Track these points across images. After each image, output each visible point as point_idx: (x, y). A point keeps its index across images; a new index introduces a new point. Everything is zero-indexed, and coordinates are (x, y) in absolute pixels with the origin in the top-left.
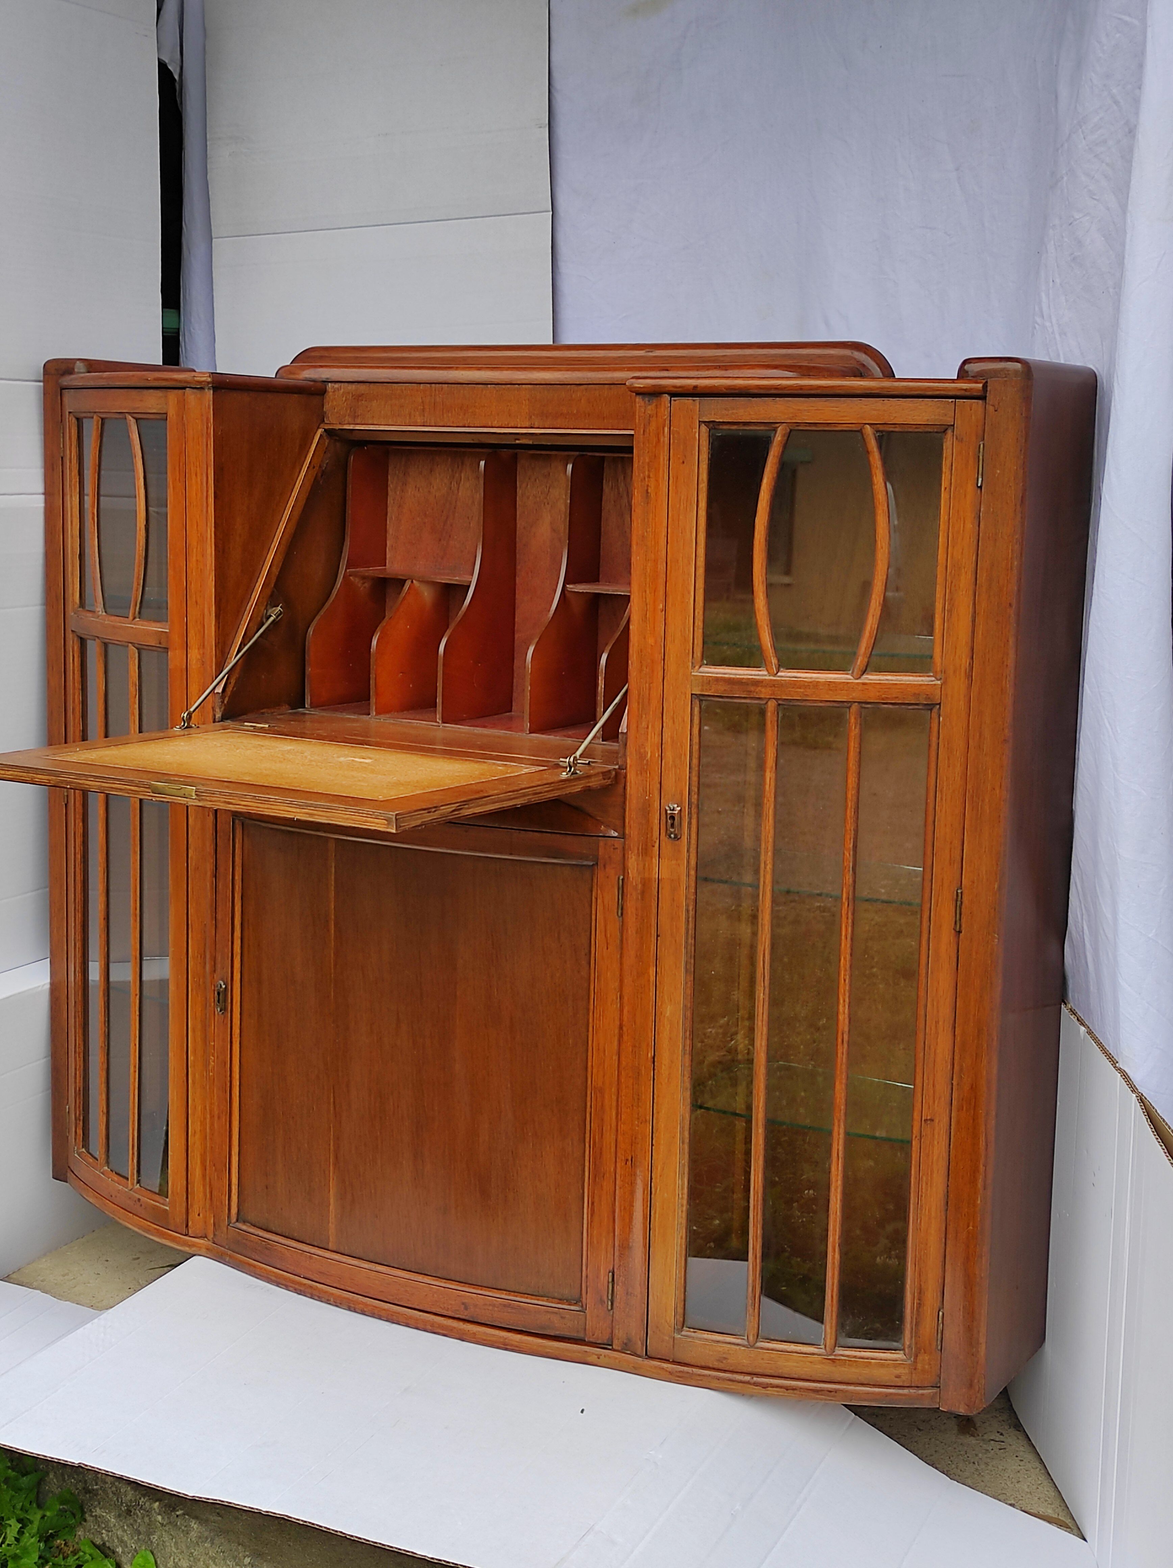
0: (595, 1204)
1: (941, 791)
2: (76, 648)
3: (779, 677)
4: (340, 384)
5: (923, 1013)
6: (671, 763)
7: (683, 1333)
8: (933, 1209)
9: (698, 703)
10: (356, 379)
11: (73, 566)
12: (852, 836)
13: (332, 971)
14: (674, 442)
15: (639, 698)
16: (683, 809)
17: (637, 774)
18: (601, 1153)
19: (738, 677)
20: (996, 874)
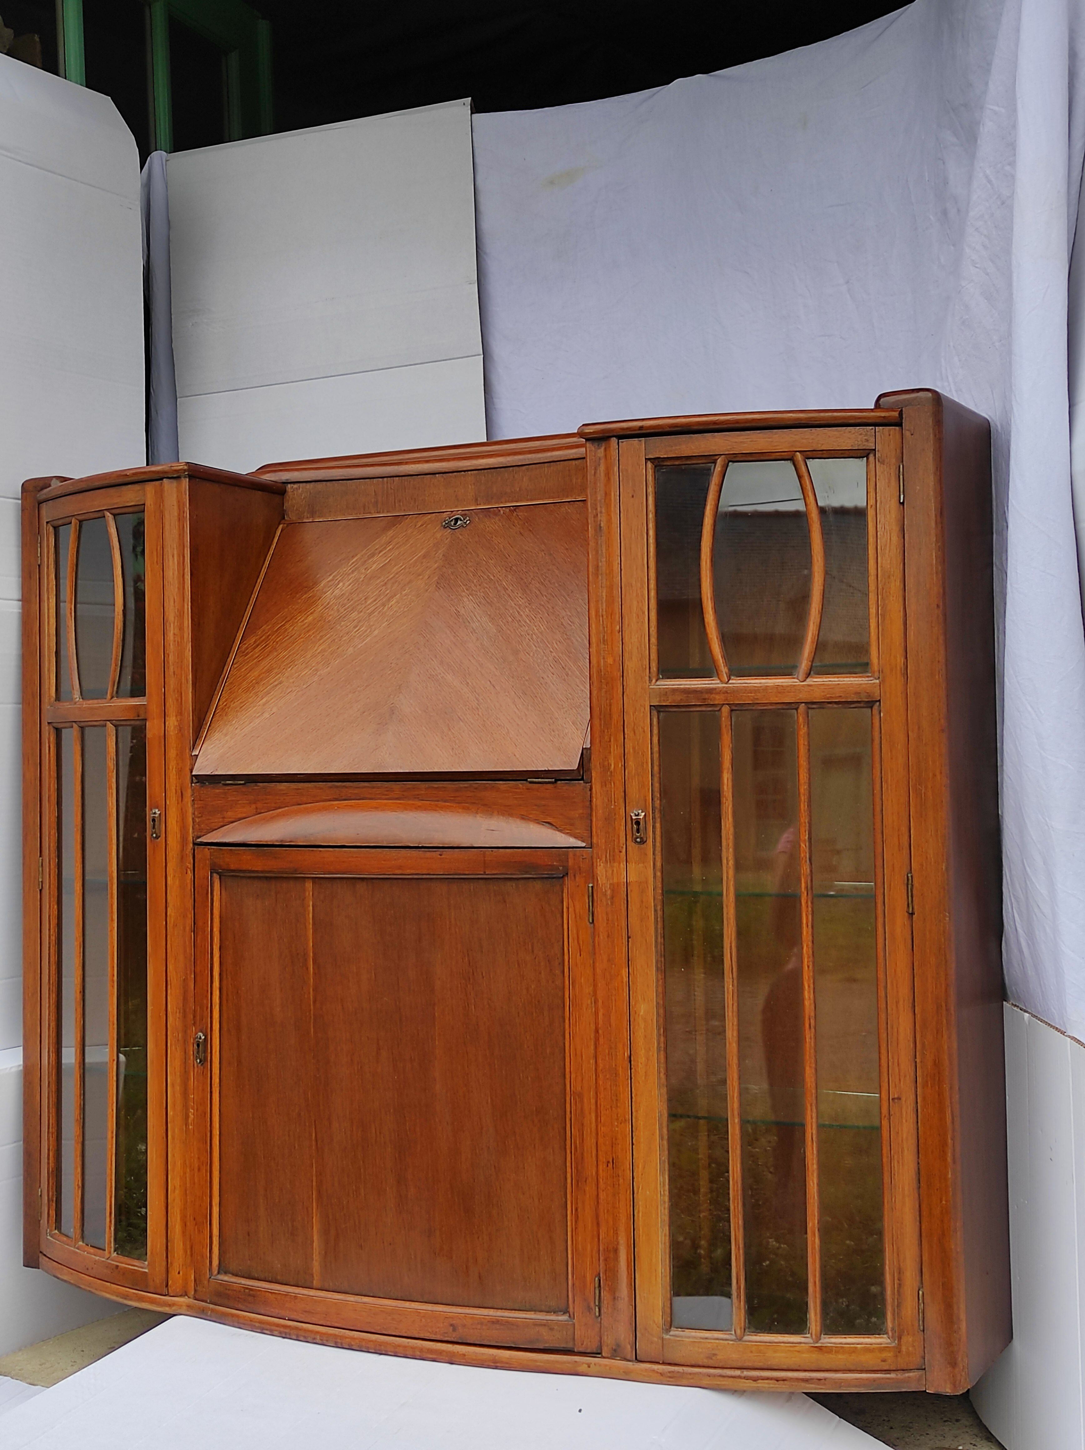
0: (579, 1210)
1: (886, 782)
2: (52, 739)
3: (730, 684)
4: (298, 485)
5: (883, 994)
6: (633, 772)
7: (672, 1333)
8: (906, 1188)
9: (656, 714)
10: (314, 479)
11: (49, 663)
12: (807, 828)
13: (312, 1007)
14: (623, 479)
15: (600, 715)
16: (647, 814)
17: (602, 786)
18: (582, 1158)
19: (693, 686)
20: (943, 855)
